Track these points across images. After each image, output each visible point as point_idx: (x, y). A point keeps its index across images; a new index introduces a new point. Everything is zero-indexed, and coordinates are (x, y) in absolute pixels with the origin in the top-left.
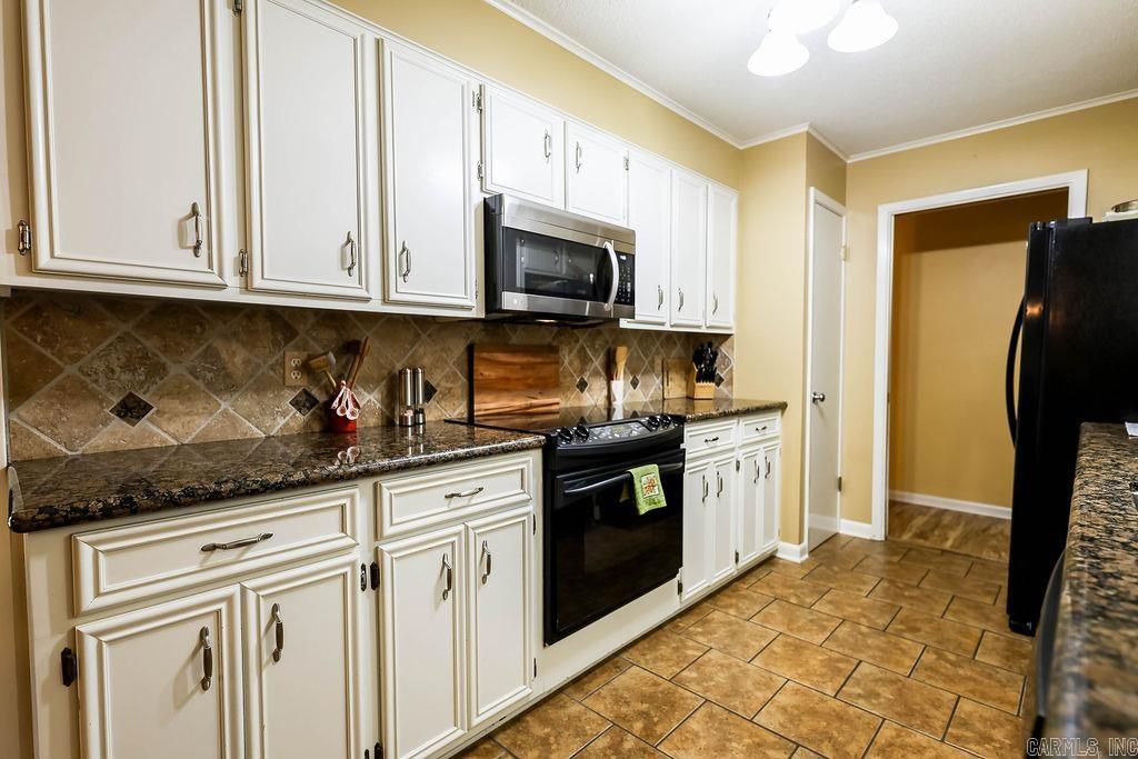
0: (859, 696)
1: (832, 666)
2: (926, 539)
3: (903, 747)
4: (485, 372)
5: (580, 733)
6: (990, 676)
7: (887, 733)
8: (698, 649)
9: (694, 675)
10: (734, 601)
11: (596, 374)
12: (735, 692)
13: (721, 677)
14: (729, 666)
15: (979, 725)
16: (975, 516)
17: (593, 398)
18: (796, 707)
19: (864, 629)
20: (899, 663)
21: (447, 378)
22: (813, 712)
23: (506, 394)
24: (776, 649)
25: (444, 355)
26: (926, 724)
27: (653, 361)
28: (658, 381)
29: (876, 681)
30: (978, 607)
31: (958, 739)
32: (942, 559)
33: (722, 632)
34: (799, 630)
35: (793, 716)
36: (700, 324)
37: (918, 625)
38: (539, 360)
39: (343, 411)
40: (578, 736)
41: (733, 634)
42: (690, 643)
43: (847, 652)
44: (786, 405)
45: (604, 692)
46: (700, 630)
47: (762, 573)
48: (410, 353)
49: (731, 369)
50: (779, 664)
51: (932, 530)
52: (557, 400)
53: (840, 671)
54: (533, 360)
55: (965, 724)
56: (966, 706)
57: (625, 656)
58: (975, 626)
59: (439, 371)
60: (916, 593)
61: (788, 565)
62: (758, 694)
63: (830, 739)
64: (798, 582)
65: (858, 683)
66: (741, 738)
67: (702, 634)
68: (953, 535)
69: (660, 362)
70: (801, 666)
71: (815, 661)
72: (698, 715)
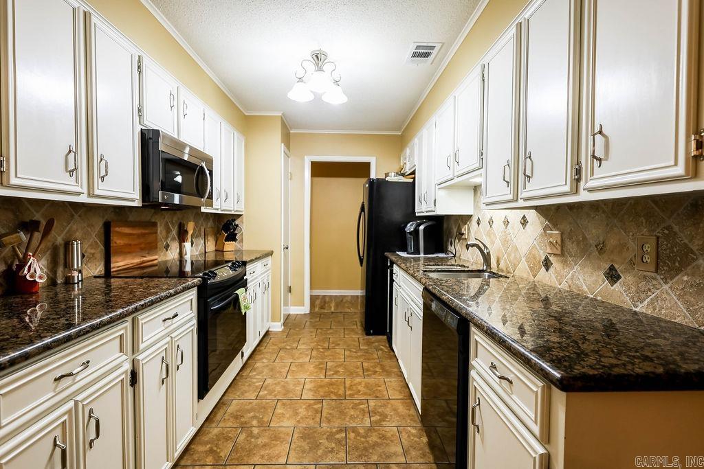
0: (333, 374)
1: (319, 368)
2: (324, 309)
3: (355, 385)
4: (117, 241)
5: (227, 439)
6: (367, 353)
7: (348, 383)
8: (260, 382)
9: (266, 392)
10: (262, 356)
11: (173, 239)
12: (288, 392)
13: (278, 388)
14: (279, 383)
15: (371, 369)
16: (336, 296)
17: (172, 255)
18: (315, 387)
19: (322, 350)
20: (340, 358)
21: (91, 246)
22: (321, 387)
23: (129, 255)
24: (294, 369)
25: (89, 229)
26: (358, 375)
27: (200, 230)
28: (202, 242)
29: (336, 367)
30: (353, 330)
31: (368, 375)
32: (333, 315)
33: (266, 370)
34: (298, 358)
35: (316, 390)
36: (230, 209)
37: (339, 342)
38: (146, 231)
39: (32, 276)
40: (228, 440)
41: (272, 370)
42: (255, 381)
43: (321, 360)
44: (273, 252)
45: (226, 417)
46: (255, 373)
47: (267, 340)
48: (68, 228)
49: (242, 234)
50: (298, 374)
51: (324, 305)
52: (156, 257)
53: (322, 368)
54: (144, 231)
55: (368, 370)
56: (365, 364)
57: (225, 398)
58: (355, 337)
59: (86, 241)
60: (331, 331)
61: (276, 333)
62: (297, 388)
63: (332, 392)
64: (285, 339)
65: (330, 370)
66: (301, 407)
67: (257, 374)
68: (333, 305)
69: (203, 230)
70: (307, 372)
71: (311, 368)
72: (278, 406)
